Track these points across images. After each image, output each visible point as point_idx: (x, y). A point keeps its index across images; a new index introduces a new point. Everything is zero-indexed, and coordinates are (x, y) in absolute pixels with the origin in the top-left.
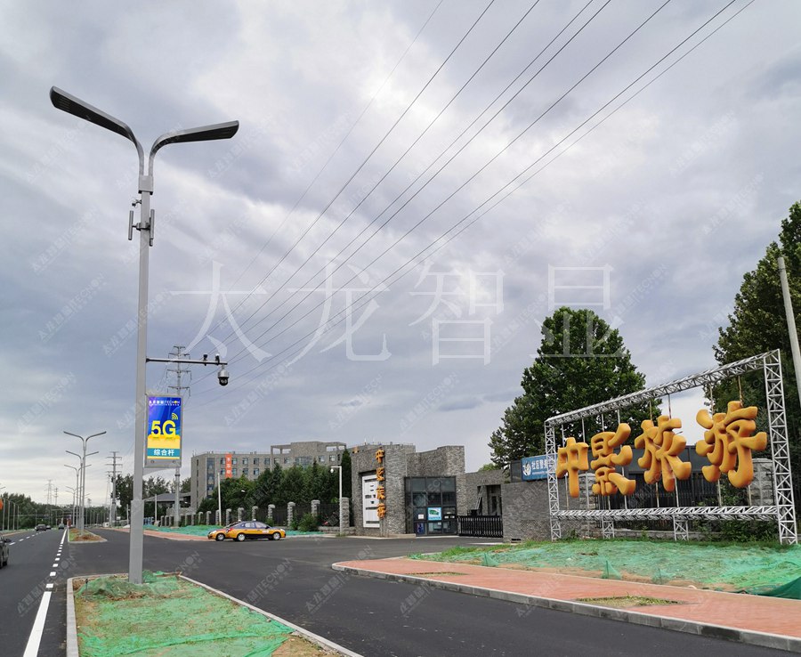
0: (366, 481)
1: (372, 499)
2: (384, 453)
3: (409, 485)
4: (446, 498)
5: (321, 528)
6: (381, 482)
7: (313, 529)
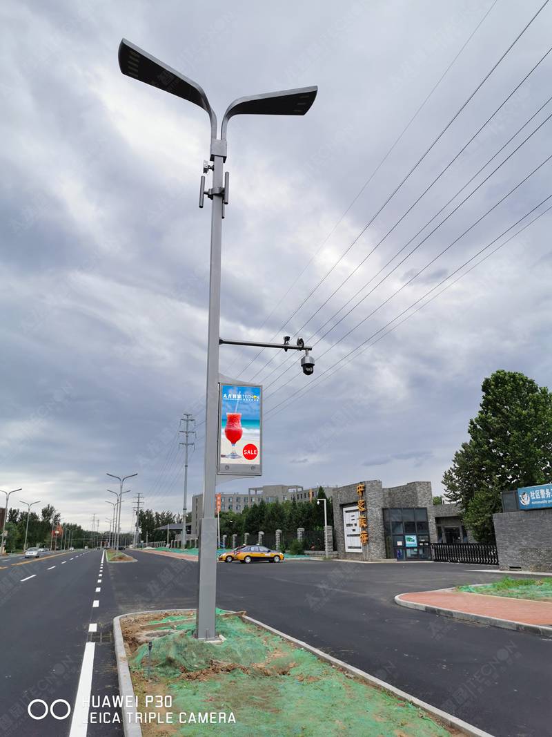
0: (347, 512)
1: (354, 527)
2: (364, 488)
3: (387, 515)
4: (419, 527)
5: (306, 552)
6: (362, 512)
7: (300, 553)
